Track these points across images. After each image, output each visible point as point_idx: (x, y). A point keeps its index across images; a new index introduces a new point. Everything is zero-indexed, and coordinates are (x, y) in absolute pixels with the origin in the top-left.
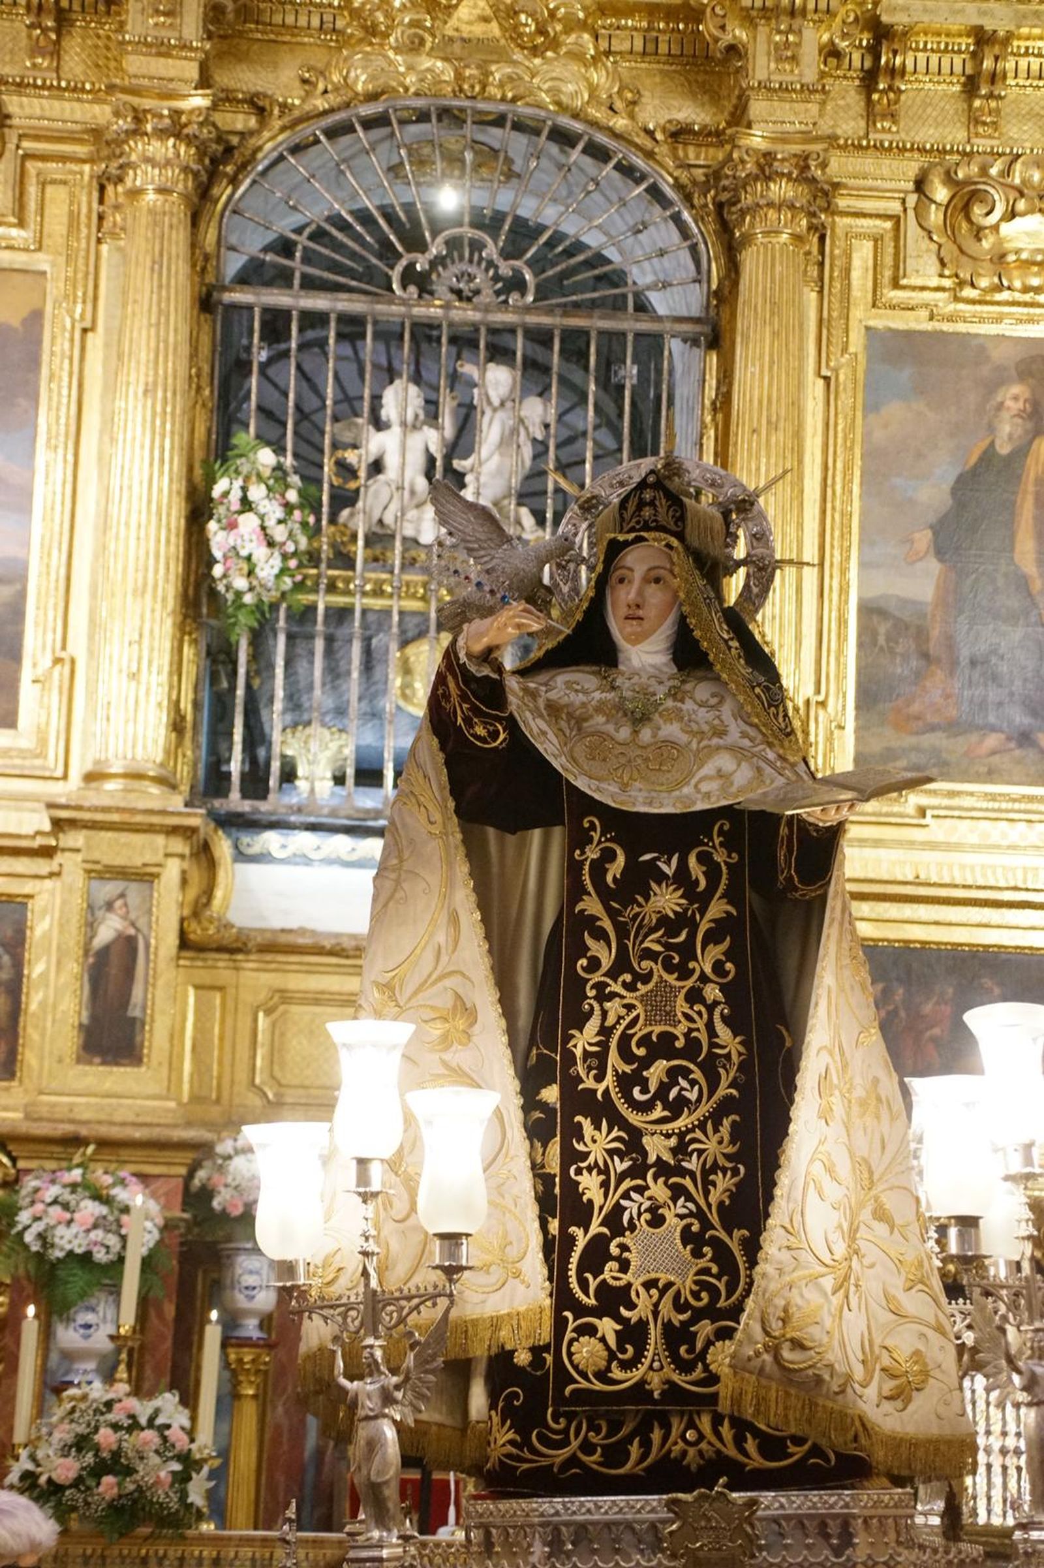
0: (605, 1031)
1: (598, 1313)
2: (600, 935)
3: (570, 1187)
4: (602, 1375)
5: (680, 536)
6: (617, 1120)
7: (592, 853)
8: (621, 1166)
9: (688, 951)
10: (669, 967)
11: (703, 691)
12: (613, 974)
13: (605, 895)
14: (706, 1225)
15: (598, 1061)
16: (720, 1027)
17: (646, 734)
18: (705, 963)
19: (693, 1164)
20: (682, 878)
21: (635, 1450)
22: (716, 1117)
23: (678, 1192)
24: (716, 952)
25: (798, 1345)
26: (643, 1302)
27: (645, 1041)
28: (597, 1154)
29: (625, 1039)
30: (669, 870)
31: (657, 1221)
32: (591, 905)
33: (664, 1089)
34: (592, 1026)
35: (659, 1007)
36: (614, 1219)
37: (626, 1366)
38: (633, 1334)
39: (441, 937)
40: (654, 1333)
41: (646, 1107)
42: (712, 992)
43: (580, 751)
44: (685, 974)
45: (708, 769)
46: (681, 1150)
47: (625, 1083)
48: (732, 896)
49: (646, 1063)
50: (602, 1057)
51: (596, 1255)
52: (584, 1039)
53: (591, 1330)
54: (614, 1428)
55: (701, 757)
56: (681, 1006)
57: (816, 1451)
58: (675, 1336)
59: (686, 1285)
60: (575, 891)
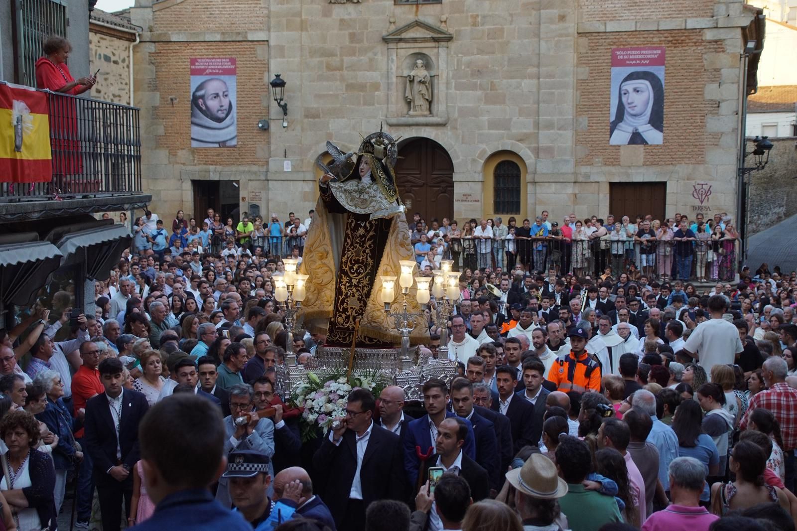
0: (348, 258)
1: (342, 313)
2: (349, 238)
3: (340, 287)
4: (342, 325)
5: (373, 153)
6: (348, 276)
7: (350, 221)
8: (348, 285)
9: (364, 242)
10: (360, 246)
11: (375, 187)
12: (350, 246)
13: (351, 230)
14: (362, 297)
15: (346, 263)
16: (369, 258)
17: (362, 197)
18: (367, 245)
19: (361, 285)
20: (365, 227)
21: (348, 338)
22: (366, 276)
23: (358, 290)
24: (369, 242)
25: (375, 322)
26: (350, 311)
27: (354, 260)
28: (344, 282)
29: (351, 260)
30: (363, 225)
31: (353, 296)
32: (349, 232)
33: (357, 270)
34: (346, 256)
35: (358, 254)
36: (346, 295)
37: (347, 323)
38: (348, 317)
39: (321, 237)
40: (351, 317)
41: (353, 273)
42: (367, 251)
43: (349, 200)
44: (363, 247)
45: (371, 205)
46: (359, 282)
47: (351, 268)
48: (374, 231)
49: (354, 265)
50: (347, 263)
51: (343, 302)
52: (344, 259)
53: (340, 316)
54: (345, 334)
55: (371, 203)
56: (361, 253)
57: (379, 341)
58: (355, 318)
59: (357, 308)
60: (347, 229)
